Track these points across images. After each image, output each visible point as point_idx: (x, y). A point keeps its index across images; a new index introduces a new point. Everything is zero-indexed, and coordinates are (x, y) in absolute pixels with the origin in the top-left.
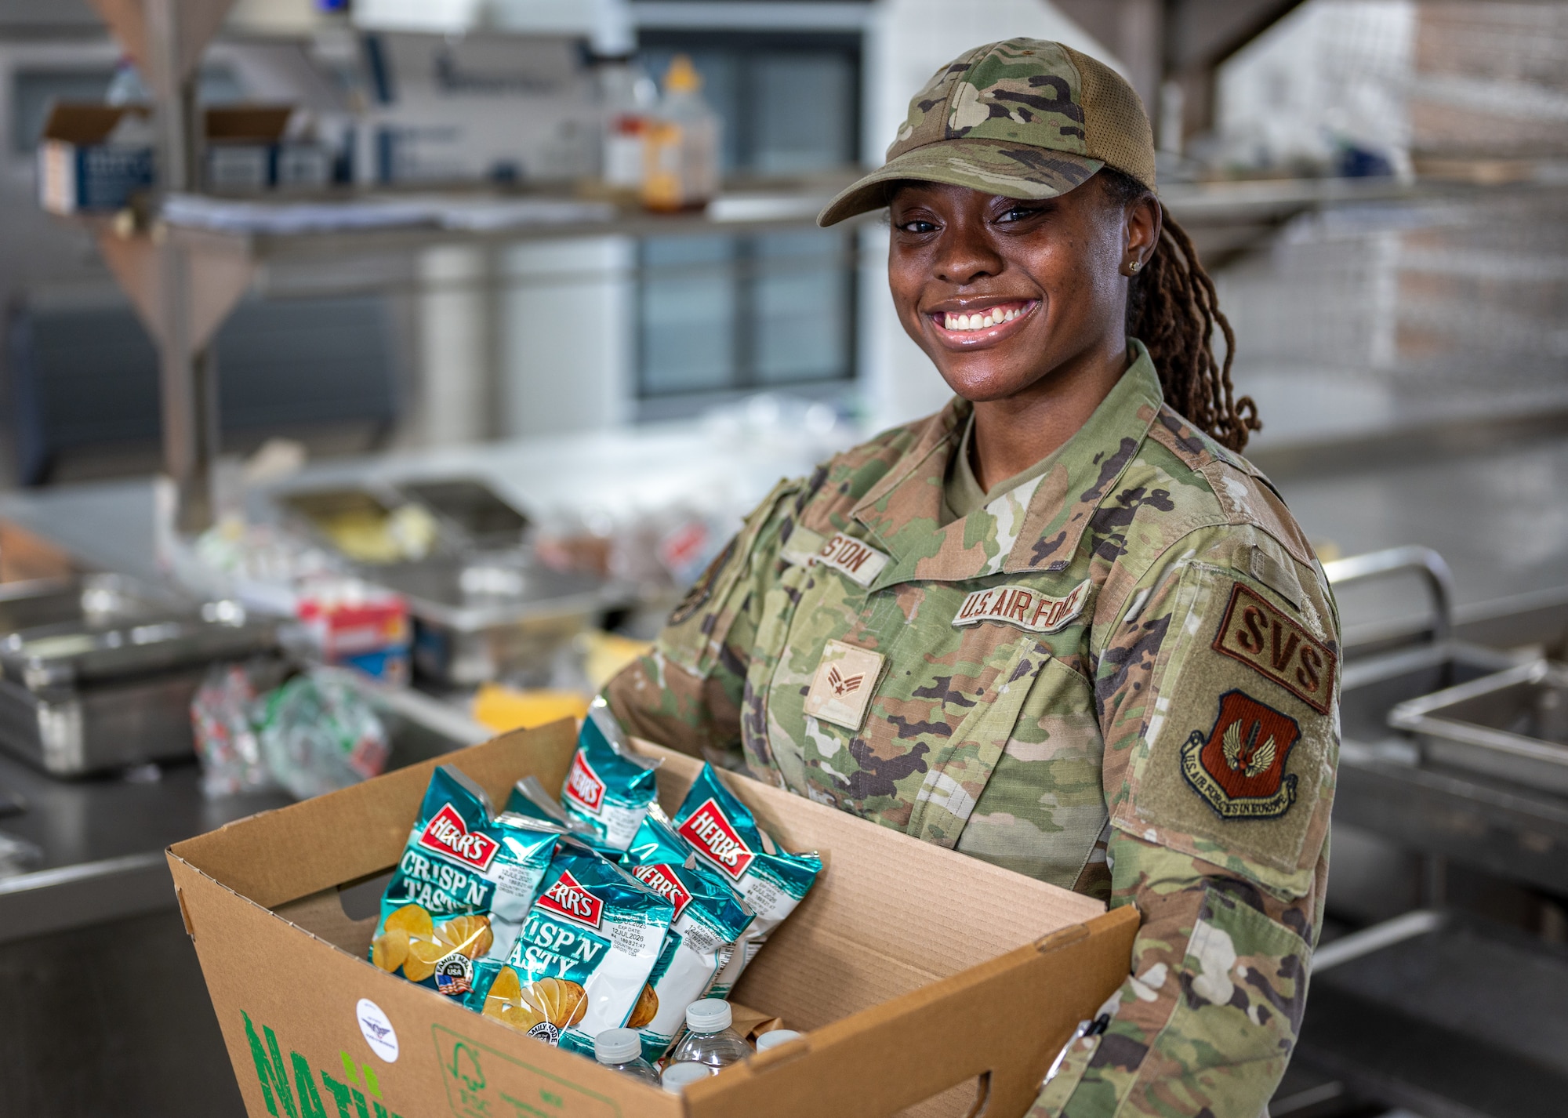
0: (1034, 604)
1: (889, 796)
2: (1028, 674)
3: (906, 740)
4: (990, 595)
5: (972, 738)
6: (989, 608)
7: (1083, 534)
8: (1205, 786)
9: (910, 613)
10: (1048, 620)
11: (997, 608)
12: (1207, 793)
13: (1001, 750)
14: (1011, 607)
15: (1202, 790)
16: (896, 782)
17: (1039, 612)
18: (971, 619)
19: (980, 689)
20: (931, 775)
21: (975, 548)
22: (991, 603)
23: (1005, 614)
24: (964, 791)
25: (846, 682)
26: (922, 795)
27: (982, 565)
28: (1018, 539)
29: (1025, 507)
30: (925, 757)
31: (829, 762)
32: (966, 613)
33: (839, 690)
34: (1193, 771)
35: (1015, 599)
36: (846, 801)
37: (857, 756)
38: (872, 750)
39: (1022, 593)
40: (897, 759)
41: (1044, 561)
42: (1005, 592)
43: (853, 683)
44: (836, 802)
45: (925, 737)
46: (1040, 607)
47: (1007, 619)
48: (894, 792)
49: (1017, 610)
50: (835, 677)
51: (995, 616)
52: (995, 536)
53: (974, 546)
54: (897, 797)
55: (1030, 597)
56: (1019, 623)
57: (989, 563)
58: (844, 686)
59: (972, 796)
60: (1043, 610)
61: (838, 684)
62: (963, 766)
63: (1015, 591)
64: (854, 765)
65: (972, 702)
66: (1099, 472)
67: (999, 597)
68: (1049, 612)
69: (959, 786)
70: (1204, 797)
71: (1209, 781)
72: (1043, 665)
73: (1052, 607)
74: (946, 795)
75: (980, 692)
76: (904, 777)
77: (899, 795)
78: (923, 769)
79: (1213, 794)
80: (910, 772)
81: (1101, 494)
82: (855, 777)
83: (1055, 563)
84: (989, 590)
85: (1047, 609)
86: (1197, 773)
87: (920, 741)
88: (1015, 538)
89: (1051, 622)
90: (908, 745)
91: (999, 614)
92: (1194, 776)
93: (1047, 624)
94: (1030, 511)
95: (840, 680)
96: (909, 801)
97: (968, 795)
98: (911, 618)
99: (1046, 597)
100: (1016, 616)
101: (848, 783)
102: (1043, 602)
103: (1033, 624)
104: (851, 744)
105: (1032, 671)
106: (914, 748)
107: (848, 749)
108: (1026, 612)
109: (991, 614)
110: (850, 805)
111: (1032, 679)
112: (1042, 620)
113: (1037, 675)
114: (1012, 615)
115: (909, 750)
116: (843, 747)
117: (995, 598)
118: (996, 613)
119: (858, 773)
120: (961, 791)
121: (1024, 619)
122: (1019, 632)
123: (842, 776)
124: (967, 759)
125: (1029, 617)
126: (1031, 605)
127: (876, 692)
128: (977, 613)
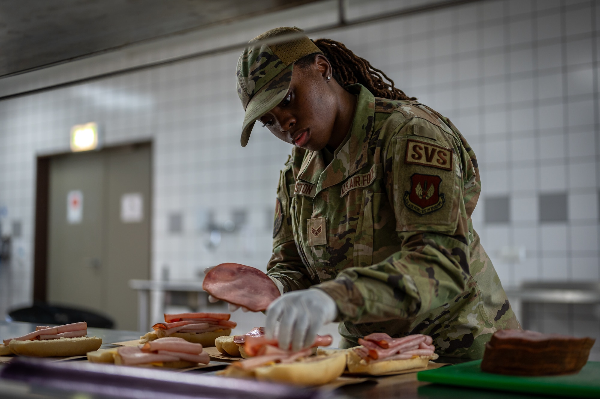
0: (361, 179)
1: (345, 260)
2: (369, 202)
3: (342, 239)
4: (348, 182)
5: (363, 229)
6: (349, 187)
7: (368, 152)
8: (414, 207)
9: (327, 200)
10: (368, 182)
11: (351, 186)
12: (415, 209)
13: (373, 229)
14: (355, 183)
15: (413, 209)
16: (345, 254)
17: (364, 180)
18: (345, 193)
19: (358, 213)
20: (356, 247)
21: (338, 172)
22: (349, 185)
23: (354, 186)
24: (367, 247)
25: (317, 230)
26: (355, 254)
27: (342, 176)
28: (350, 163)
29: (348, 152)
30: (351, 242)
31: (321, 259)
32: (343, 192)
33: (316, 234)
34: (408, 204)
35: (355, 180)
36: (330, 270)
37: (329, 252)
38: (333, 248)
39: (356, 177)
40: (342, 247)
41: (359, 166)
42: (352, 179)
43: (319, 230)
44: (327, 272)
45: (348, 236)
46: (364, 179)
47: (356, 187)
48: (346, 257)
49: (357, 183)
50: (313, 230)
51: (352, 188)
52: (343, 165)
53: (337, 171)
54: (348, 259)
55: (359, 177)
56: (359, 187)
57: (344, 175)
58: (317, 232)
59: (371, 247)
60: (365, 179)
61: (315, 233)
62: (364, 239)
63: (354, 178)
64: (329, 256)
65: (357, 218)
66: (365, 131)
67: (350, 182)
68: (367, 179)
69: (365, 246)
70: (414, 211)
71: (414, 205)
72: (372, 197)
73: (367, 177)
74: (362, 250)
75: (358, 214)
76: (347, 251)
77: (348, 257)
78: (352, 246)
79: (417, 209)
80: (348, 249)
81: (368, 137)
82: (330, 260)
83: (363, 165)
84: (347, 182)
85: (366, 178)
86: (410, 204)
87: (347, 238)
88: (349, 164)
89: (369, 182)
90: (344, 241)
91: (352, 187)
92: (409, 205)
93: (368, 183)
94: (350, 153)
95: (315, 231)
96: (351, 258)
97: (369, 247)
98: (328, 202)
99: (364, 175)
100: (358, 185)
101: (329, 262)
102: (364, 177)
103: (364, 185)
104: (326, 249)
105: (370, 200)
106: (346, 241)
107: (326, 251)
108: (360, 182)
109: (350, 188)
110: (331, 271)
111: (371, 202)
112: (366, 182)
113: (372, 201)
114: (356, 186)
115: (345, 242)
116: (324, 251)
117: (349, 183)
118: (351, 187)
119: (331, 257)
120: (366, 247)
121: (361, 185)
122: (361, 190)
123: (326, 261)
124: (364, 236)
125: (361, 183)
126: (360, 179)
127: (327, 229)
128: (346, 190)
